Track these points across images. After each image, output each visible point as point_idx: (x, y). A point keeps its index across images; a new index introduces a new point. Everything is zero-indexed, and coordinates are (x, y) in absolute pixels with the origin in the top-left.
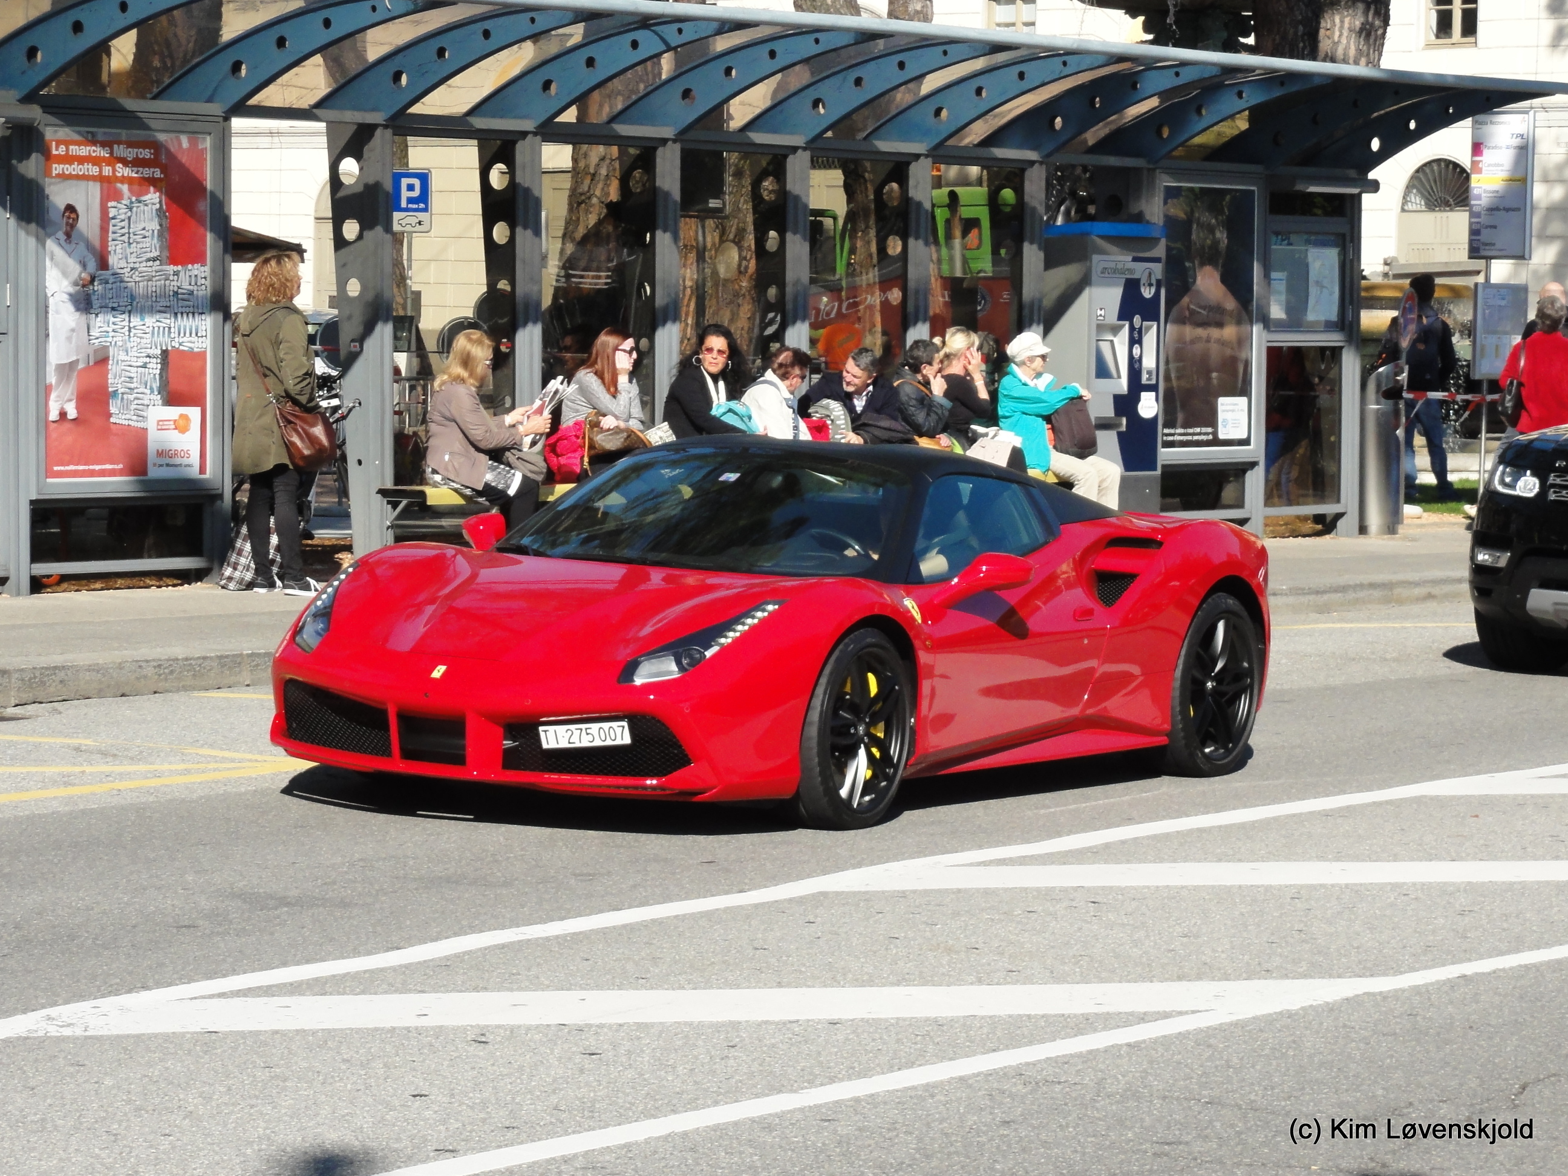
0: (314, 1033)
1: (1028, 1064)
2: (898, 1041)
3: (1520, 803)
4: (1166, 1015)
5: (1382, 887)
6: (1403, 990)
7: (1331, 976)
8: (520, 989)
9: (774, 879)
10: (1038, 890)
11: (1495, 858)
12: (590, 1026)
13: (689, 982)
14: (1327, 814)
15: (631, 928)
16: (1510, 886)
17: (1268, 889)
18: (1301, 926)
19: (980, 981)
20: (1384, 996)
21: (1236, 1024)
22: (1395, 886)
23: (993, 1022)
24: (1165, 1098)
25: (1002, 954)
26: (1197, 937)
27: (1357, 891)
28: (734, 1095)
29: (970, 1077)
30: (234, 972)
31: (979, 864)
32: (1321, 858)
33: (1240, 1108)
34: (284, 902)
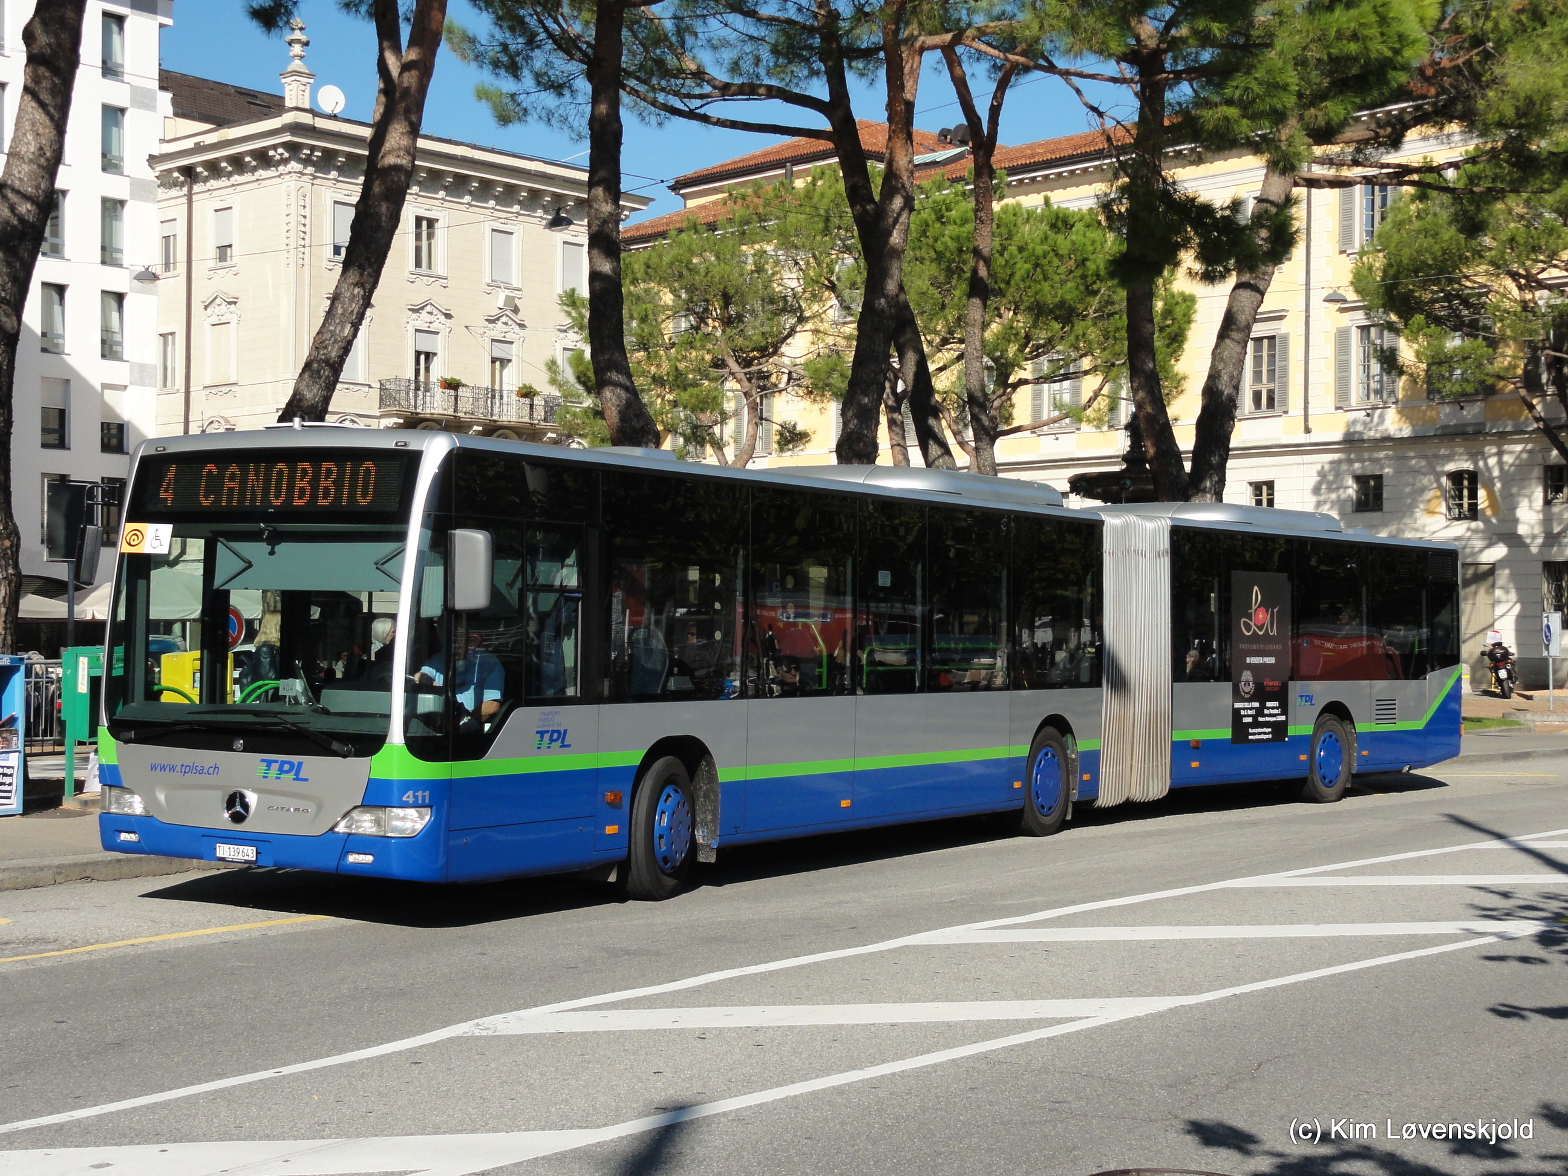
0: (615, 1032)
1: (991, 1051)
2: (926, 1036)
3: (1276, 891)
4: (1072, 1020)
5: (1198, 941)
6: (1201, 1004)
7: (1164, 995)
8: (732, 1005)
9: (882, 938)
10: (1019, 943)
11: (1260, 924)
12: (762, 1027)
13: (823, 1000)
14: (1175, 898)
15: (801, 967)
16: (1265, 940)
17: (1139, 942)
18: (1153, 965)
19: (977, 999)
20: (1191, 1007)
21: (1107, 1025)
22: (1205, 940)
23: (979, 1024)
24: (1061, 1072)
25: (992, 982)
26: (1097, 971)
27: (1184, 943)
28: (827, 1071)
29: (958, 1059)
30: (585, 996)
31: (991, 928)
32: (1169, 924)
33: (1101, 1078)
34: (627, 952)
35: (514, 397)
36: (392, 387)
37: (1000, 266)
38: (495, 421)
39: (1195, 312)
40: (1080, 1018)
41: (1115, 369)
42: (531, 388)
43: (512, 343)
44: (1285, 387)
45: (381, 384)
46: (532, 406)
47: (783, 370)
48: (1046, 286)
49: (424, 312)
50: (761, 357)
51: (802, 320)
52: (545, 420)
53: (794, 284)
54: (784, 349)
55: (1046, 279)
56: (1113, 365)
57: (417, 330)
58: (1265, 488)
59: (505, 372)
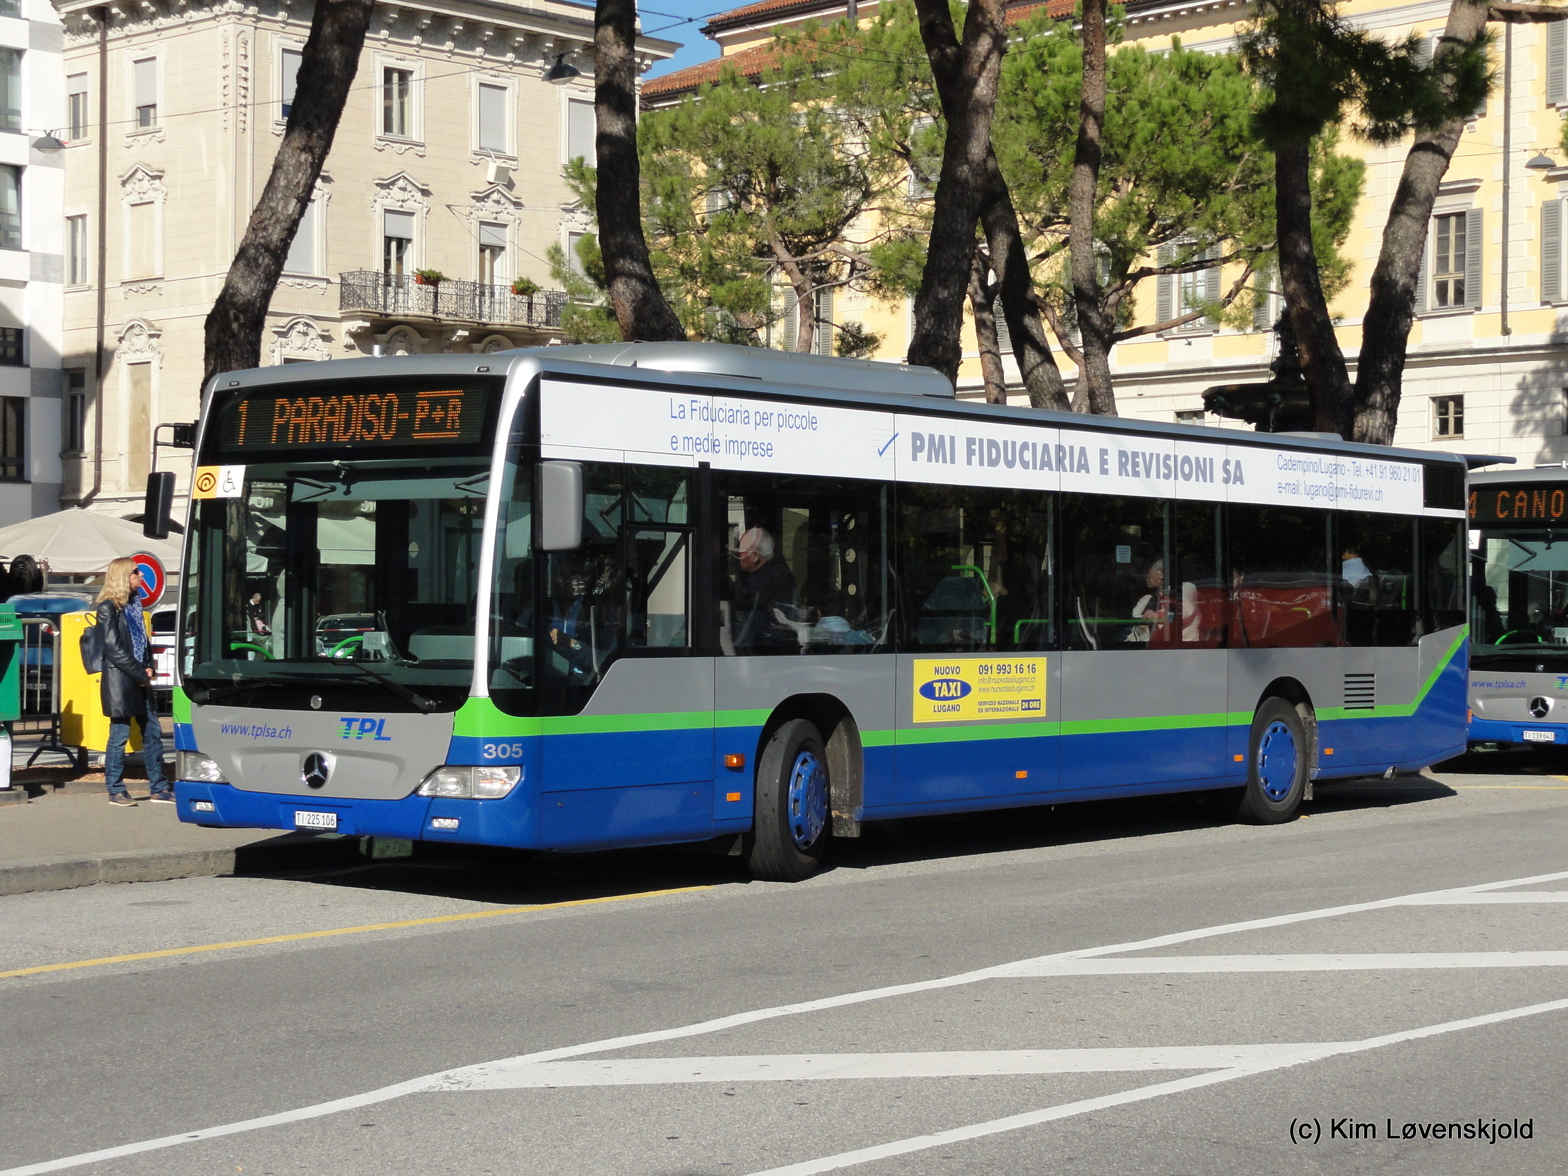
0: (620, 1087)
1: (1097, 1111)
2: (1013, 1093)
3: (1462, 909)
4: (1200, 1072)
5: (1362, 972)
6: (1365, 1051)
7: (1318, 1041)
8: (770, 1053)
9: (961, 969)
10: (1134, 975)
11: (1441, 951)
12: (807, 1081)
13: (884, 1046)
14: (1335, 919)
15: (858, 1006)
16: (1447, 972)
17: (1286, 973)
18: (1304, 1002)
19: (1080, 1046)
20: (1351, 1056)
21: (1244, 1079)
22: (1371, 972)
23: (1081, 1077)
24: (1185, 1138)
25: (1099, 1024)
26: (1232, 1010)
27: (1345, 975)
28: (887, 1137)
29: (1054, 1121)
30: (584, 1041)
31: (1100, 957)
32: (1326, 952)
33: (1237, 1146)
34: (639, 987)
35: (509, 294)
36: (356, 281)
37: (1117, 125)
38: (485, 324)
39: (1363, 182)
40: (1210, 1070)
41: (1263, 255)
42: (529, 282)
43: (505, 226)
44: (1477, 277)
45: (342, 278)
46: (530, 305)
47: (845, 258)
48: (1175, 150)
49: (395, 188)
50: (818, 242)
51: (867, 195)
52: (547, 323)
53: (858, 150)
54: (846, 232)
55: (1174, 141)
56: (1260, 250)
57: (387, 211)
58: (1451, 405)
59: (497, 263)
